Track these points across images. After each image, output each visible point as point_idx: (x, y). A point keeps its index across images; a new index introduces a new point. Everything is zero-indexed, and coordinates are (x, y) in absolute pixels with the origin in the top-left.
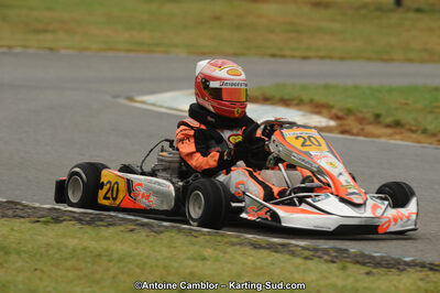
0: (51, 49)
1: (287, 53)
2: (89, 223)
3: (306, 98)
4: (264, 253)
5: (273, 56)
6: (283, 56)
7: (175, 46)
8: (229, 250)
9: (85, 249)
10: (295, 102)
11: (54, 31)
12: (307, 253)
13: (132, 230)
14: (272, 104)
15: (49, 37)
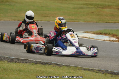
0: (48, 21)
1: (111, 22)
2: (44, 64)
3: (111, 33)
4: (86, 71)
5: (106, 22)
6: (109, 22)
7: (81, 20)
8: (78, 70)
9: (41, 70)
10: (108, 34)
11: (49, 17)
12: (97, 71)
13: (54, 66)
14: (102, 35)
15: (48, 18)
